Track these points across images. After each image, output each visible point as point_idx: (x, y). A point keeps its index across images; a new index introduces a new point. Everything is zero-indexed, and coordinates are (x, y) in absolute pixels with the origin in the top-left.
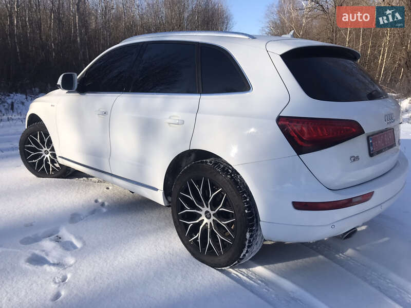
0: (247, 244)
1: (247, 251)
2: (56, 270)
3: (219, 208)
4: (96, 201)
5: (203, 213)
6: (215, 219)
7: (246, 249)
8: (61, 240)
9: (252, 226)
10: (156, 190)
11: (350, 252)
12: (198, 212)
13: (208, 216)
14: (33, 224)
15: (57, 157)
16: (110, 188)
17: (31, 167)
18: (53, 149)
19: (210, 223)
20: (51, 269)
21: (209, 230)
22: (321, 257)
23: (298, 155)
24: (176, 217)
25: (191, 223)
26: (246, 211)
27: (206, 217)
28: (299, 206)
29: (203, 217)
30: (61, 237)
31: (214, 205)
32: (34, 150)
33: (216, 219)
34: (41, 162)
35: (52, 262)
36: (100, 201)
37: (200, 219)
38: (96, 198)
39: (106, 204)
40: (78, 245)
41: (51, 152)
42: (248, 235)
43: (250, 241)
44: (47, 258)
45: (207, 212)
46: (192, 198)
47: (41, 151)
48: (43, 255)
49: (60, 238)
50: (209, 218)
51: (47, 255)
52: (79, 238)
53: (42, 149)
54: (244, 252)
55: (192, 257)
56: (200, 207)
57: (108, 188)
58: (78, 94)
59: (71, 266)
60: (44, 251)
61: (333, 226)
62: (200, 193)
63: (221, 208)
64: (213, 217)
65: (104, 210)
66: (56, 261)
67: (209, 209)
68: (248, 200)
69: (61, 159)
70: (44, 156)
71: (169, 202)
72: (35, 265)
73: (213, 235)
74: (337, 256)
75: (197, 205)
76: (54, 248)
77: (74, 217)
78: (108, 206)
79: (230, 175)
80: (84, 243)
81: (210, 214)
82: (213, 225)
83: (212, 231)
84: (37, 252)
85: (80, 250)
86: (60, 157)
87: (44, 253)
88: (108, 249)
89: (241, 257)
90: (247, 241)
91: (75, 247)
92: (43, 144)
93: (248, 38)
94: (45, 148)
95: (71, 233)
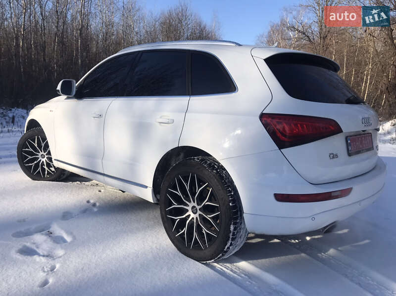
0: (231, 237)
1: (231, 243)
2: (46, 261)
3: (205, 202)
4: (88, 202)
5: (189, 208)
6: (201, 213)
7: (230, 242)
8: (51, 235)
9: (237, 218)
10: (146, 187)
11: (332, 251)
12: (185, 207)
13: (194, 210)
14: (26, 220)
15: (53, 160)
16: (102, 191)
17: (28, 170)
18: (49, 153)
19: (197, 218)
20: (41, 259)
21: (195, 224)
22: (303, 255)
23: (280, 149)
24: (163, 213)
25: (178, 218)
26: (231, 204)
27: (193, 212)
28: (280, 198)
29: (190, 213)
30: (52, 232)
31: (201, 199)
32: (31, 154)
34: (37, 165)
35: (41, 254)
36: (92, 201)
37: (187, 215)
38: (88, 199)
39: (98, 204)
40: (68, 239)
41: (47, 156)
42: (232, 228)
43: (234, 233)
44: (37, 250)
45: (193, 207)
46: (179, 194)
47: (38, 155)
48: (34, 247)
50: (195, 213)
51: (38, 248)
52: (69, 233)
53: (39, 153)
54: (229, 244)
55: (178, 252)
56: (187, 202)
57: (100, 191)
58: (76, 100)
59: (60, 257)
60: (34, 243)
61: (313, 219)
62: (188, 188)
63: (206, 202)
64: (199, 212)
65: (95, 210)
66: (46, 253)
67: (195, 204)
68: (232, 193)
69: (56, 161)
70: (41, 160)
71: (158, 200)
72: (25, 255)
73: (199, 229)
74: (319, 255)
75: (185, 201)
76: (45, 241)
77: (66, 215)
78: (99, 206)
79: (216, 170)
80: (74, 238)
81: (196, 209)
82: (199, 219)
83: (198, 225)
84: (28, 245)
85: (69, 244)
86: (55, 160)
87: (34, 245)
88: (97, 243)
89: (225, 250)
90: (231, 234)
91: (65, 241)
92: (40, 148)
93: (234, 45)
94: (42, 152)
95: (62, 229)
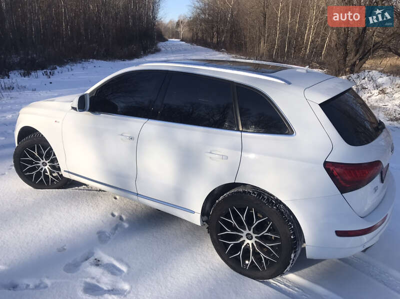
0: (291, 263)
4: (113, 215)
5: (244, 235)
6: (258, 240)
8: (100, 263)
10: (194, 212)
12: (239, 234)
13: (249, 237)
14: (65, 247)
15: (62, 171)
17: (28, 179)
18: (52, 161)
19: (252, 243)
21: (251, 249)
23: (342, 193)
24: (215, 237)
25: (232, 243)
26: (292, 237)
28: (340, 234)
29: (245, 238)
30: (99, 259)
31: (258, 230)
32: (31, 162)
33: (260, 241)
34: (39, 174)
35: (105, 289)
36: (116, 214)
37: (241, 240)
38: (111, 212)
39: (124, 217)
40: (124, 269)
41: (50, 164)
42: (293, 255)
44: (99, 285)
46: (234, 222)
47: (39, 163)
48: (94, 282)
49: (99, 261)
51: (99, 282)
52: (120, 260)
53: (40, 161)
56: (241, 230)
57: (116, 198)
59: (129, 292)
60: (94, 278)
61: (364, 246)
62: (243, 219)
63: (265, 233)
64: (255, 239)
65: (126, 225)
66: (109, 287)
67: (251, 232)
68: (292, 227)
70: (42, 168)
75: (239, 229)
76: (103, 274)
77: (102, 237)
78: (128, 221)
79: (276, 206)
80: (127, 265)
81: (252, 237)
82: (255, 246)
83: (255, 251)
84: (88, 280)
85: (128, 274)
86: (65, 171)
87: (94, 280)
88: (153, 269)
90: (292, 260)
91: (120, 270)
92: (41, 155)
93: (284, 83)
94: (43, 160)
95: (109, 255)
